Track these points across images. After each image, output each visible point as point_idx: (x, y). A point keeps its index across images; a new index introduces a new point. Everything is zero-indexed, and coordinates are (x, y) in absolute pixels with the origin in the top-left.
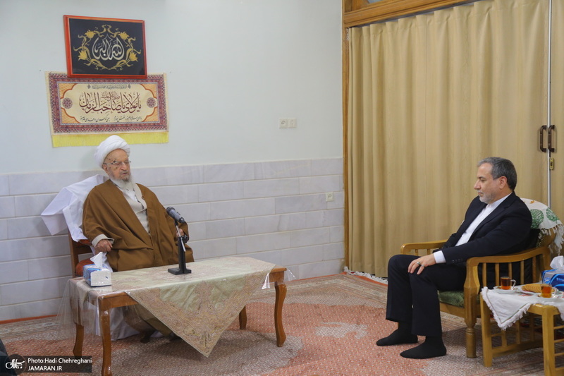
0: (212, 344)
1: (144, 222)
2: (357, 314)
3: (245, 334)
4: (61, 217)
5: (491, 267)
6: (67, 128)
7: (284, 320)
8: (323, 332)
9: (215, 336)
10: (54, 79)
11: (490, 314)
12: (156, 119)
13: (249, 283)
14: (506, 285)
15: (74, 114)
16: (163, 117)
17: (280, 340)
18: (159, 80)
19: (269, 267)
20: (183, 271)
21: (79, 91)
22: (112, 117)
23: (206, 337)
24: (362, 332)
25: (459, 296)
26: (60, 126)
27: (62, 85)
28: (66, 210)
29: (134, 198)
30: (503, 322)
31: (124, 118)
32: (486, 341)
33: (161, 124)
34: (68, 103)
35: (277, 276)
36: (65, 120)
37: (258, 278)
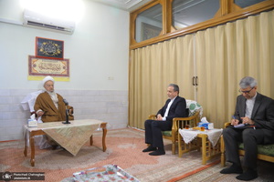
0: (77, 151)
1: (57, 106)
2: (133, 140)
3: (92, 147)
4: (27, 104)
5: (181, 121)
6: (34, 74)
7: (106, 142)
8: (120, 146)
9: (79, 148)
10: (30, 57)
11: (182, 138)
12: (66, 73)
13: (92, 128)
14: (188, 127)
15: (37, 69)
16: (68, 73)
17: (104, 150)
18: (68, 61)
19: (101, 122)
20: (68, 123)
21: (39, 62)
22: (50, 72)
23: (75, 148)
24: (134, 146)
25: (170, 132)
26: (31, 73)
27: (33, 60)
28: (29, 101)
29: (54, 98)
30: (187, 141)
31: (54, 72)
32: (180, 148)
33: (68, 75)
34: (35, 66)
35: (103, 125)
36: (33, 71)
37: (96, 126)
